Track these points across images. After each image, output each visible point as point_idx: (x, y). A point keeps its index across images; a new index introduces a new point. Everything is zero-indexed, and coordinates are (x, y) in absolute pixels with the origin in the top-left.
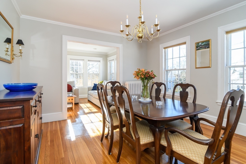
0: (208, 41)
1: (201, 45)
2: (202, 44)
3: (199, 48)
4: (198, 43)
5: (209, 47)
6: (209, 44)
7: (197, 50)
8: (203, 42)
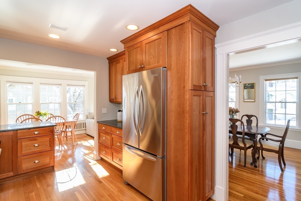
0: (253, 84)
1: (247, 86)
2: (249, 85)
3: (246, 88)
4: (246, 84)
5: (253, 88)
6: (254, 86)
7: (244, 89)
8: (249, 84)
